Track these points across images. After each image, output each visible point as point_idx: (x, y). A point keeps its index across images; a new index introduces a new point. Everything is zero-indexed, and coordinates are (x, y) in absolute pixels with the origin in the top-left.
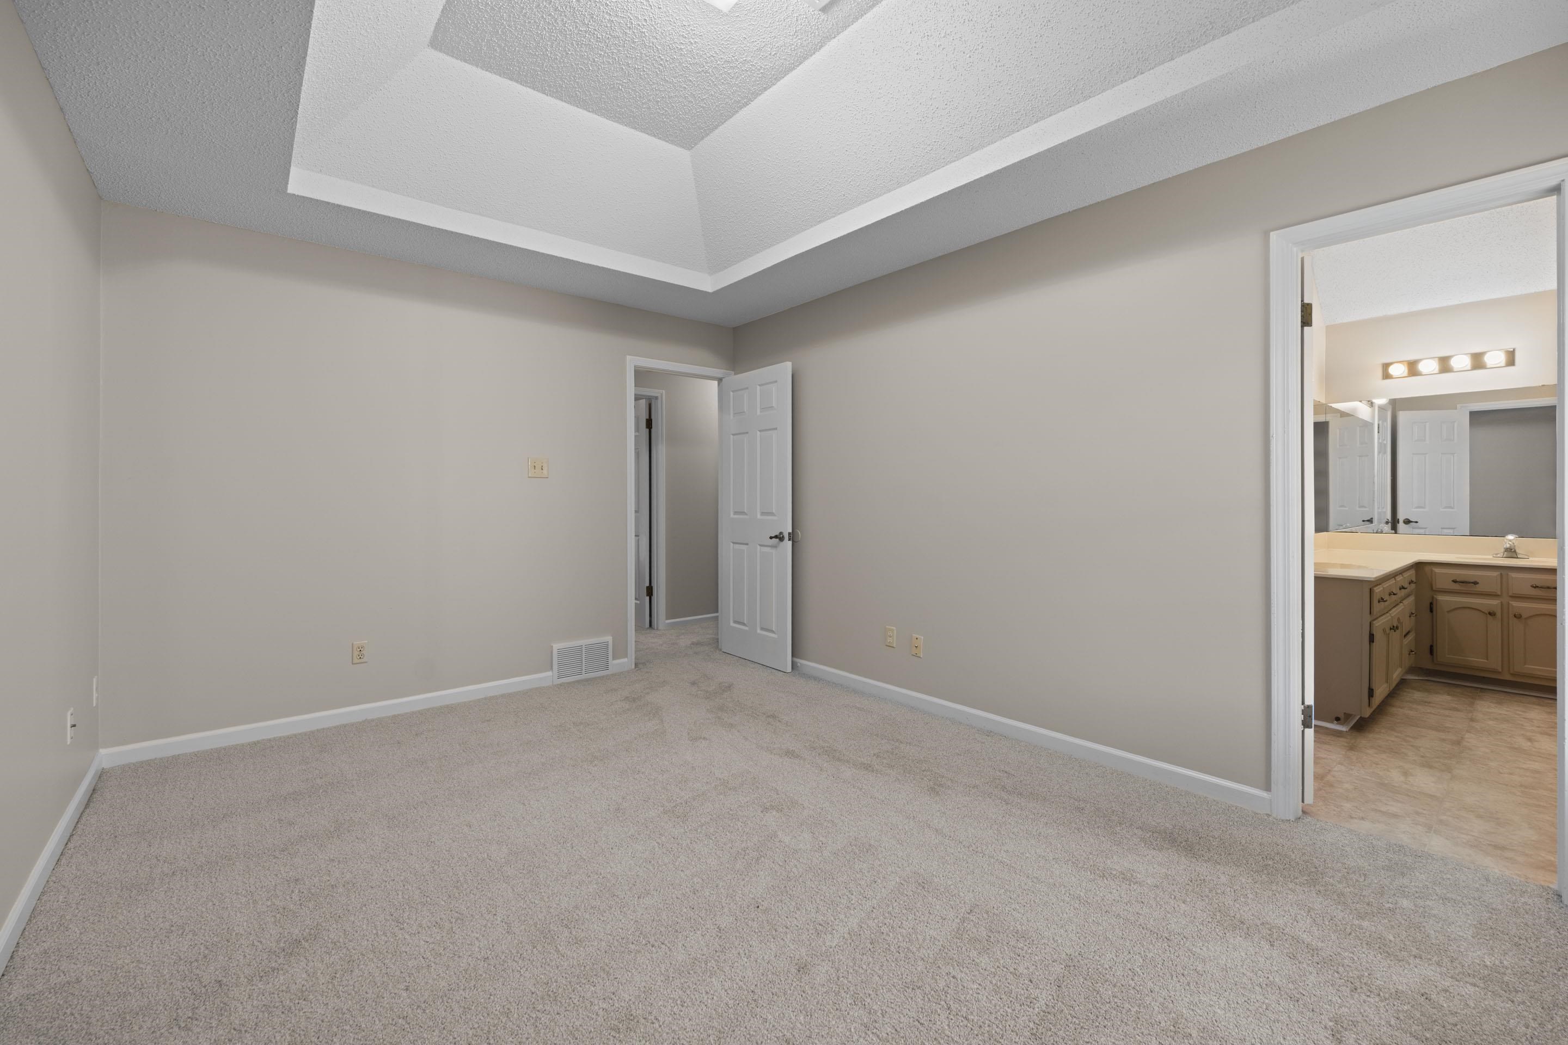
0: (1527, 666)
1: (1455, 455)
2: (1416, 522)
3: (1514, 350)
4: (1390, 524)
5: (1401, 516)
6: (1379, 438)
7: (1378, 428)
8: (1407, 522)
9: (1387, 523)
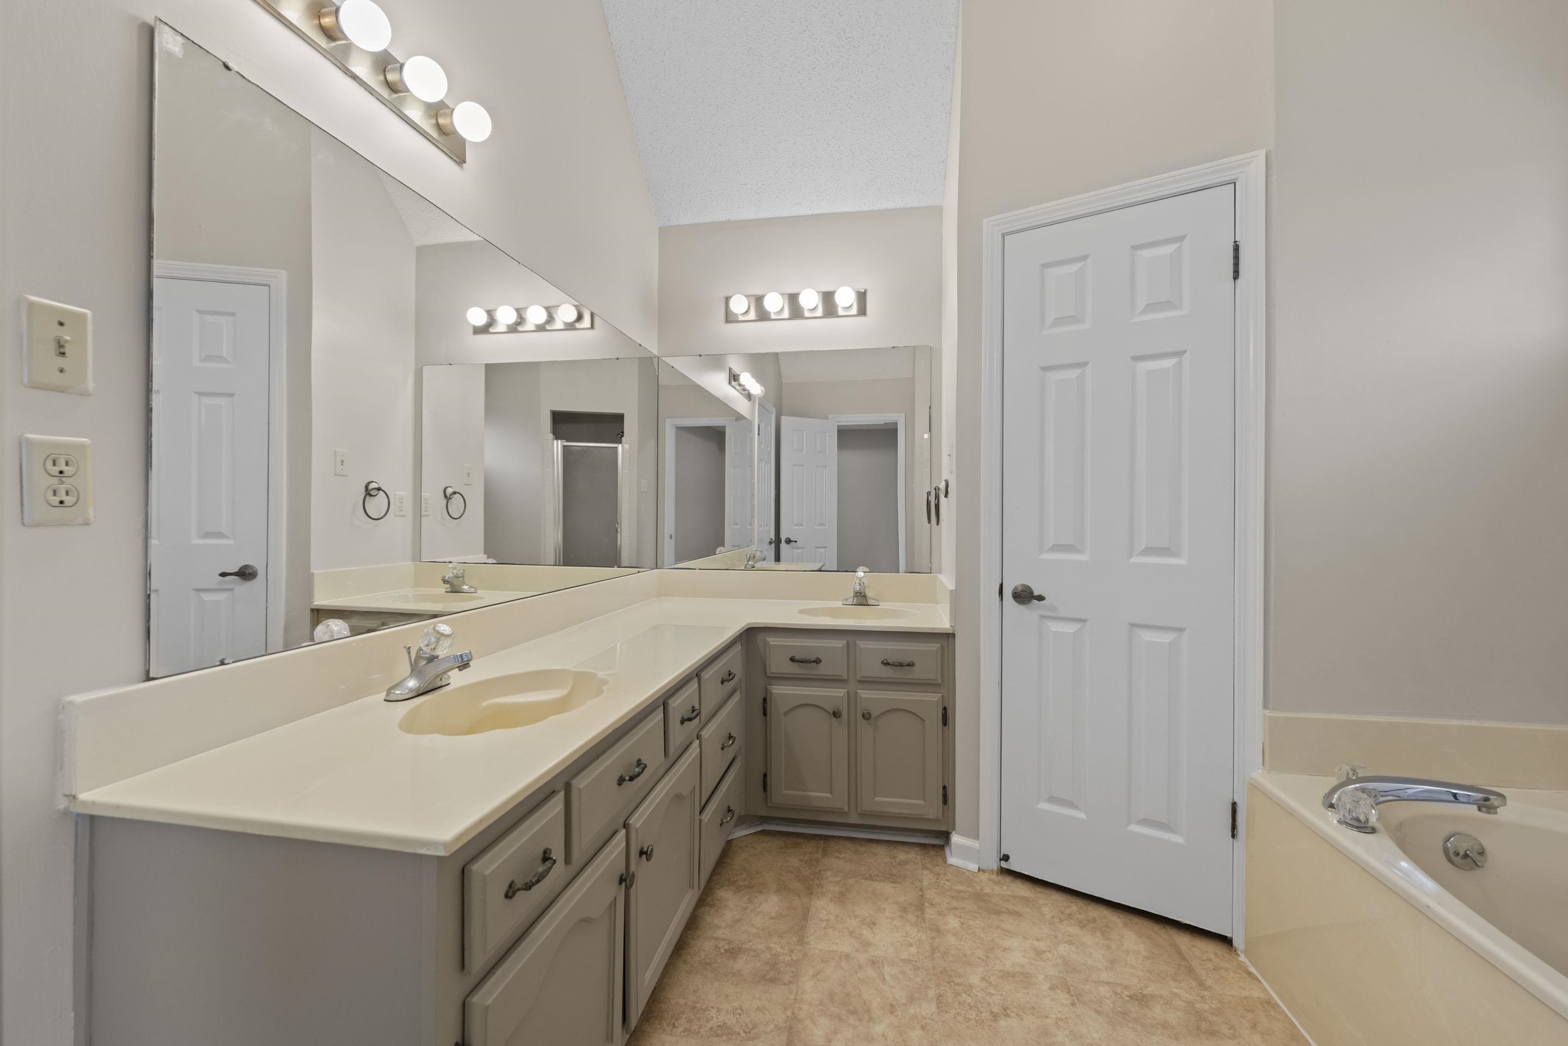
0: (877, 799)
1: (827, 468)
2: (796, 542)
3: (865, 291)
4: (773, 545)
5: (783, 536)
6: (760, 443)
7: (759, 429)
8: (789, 541)
9: (771, 543)
